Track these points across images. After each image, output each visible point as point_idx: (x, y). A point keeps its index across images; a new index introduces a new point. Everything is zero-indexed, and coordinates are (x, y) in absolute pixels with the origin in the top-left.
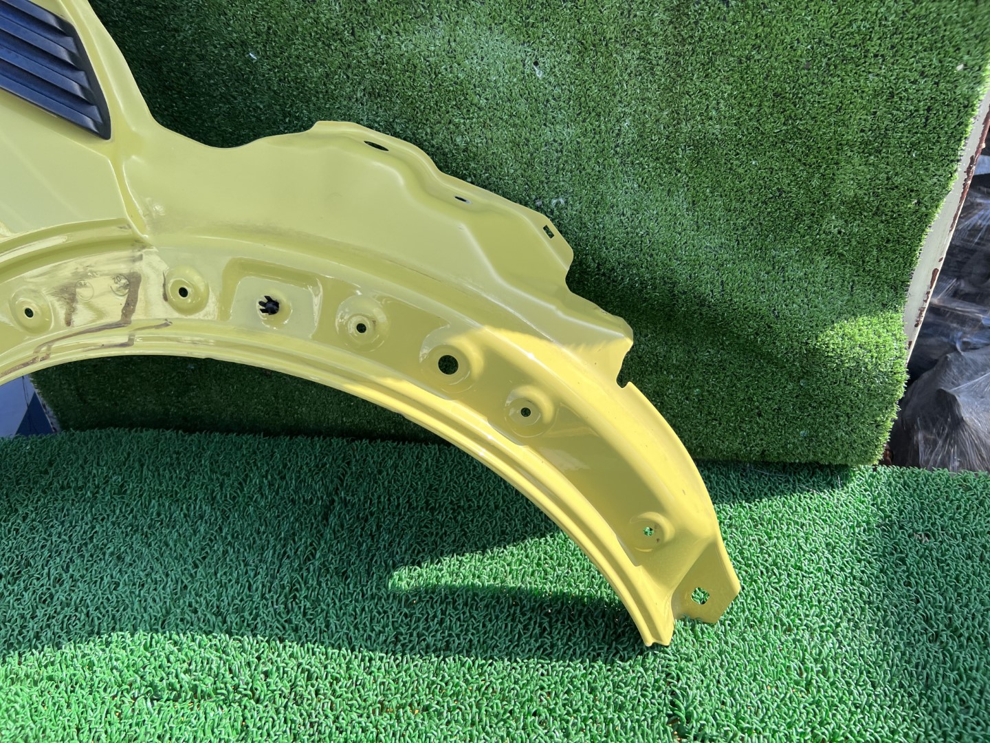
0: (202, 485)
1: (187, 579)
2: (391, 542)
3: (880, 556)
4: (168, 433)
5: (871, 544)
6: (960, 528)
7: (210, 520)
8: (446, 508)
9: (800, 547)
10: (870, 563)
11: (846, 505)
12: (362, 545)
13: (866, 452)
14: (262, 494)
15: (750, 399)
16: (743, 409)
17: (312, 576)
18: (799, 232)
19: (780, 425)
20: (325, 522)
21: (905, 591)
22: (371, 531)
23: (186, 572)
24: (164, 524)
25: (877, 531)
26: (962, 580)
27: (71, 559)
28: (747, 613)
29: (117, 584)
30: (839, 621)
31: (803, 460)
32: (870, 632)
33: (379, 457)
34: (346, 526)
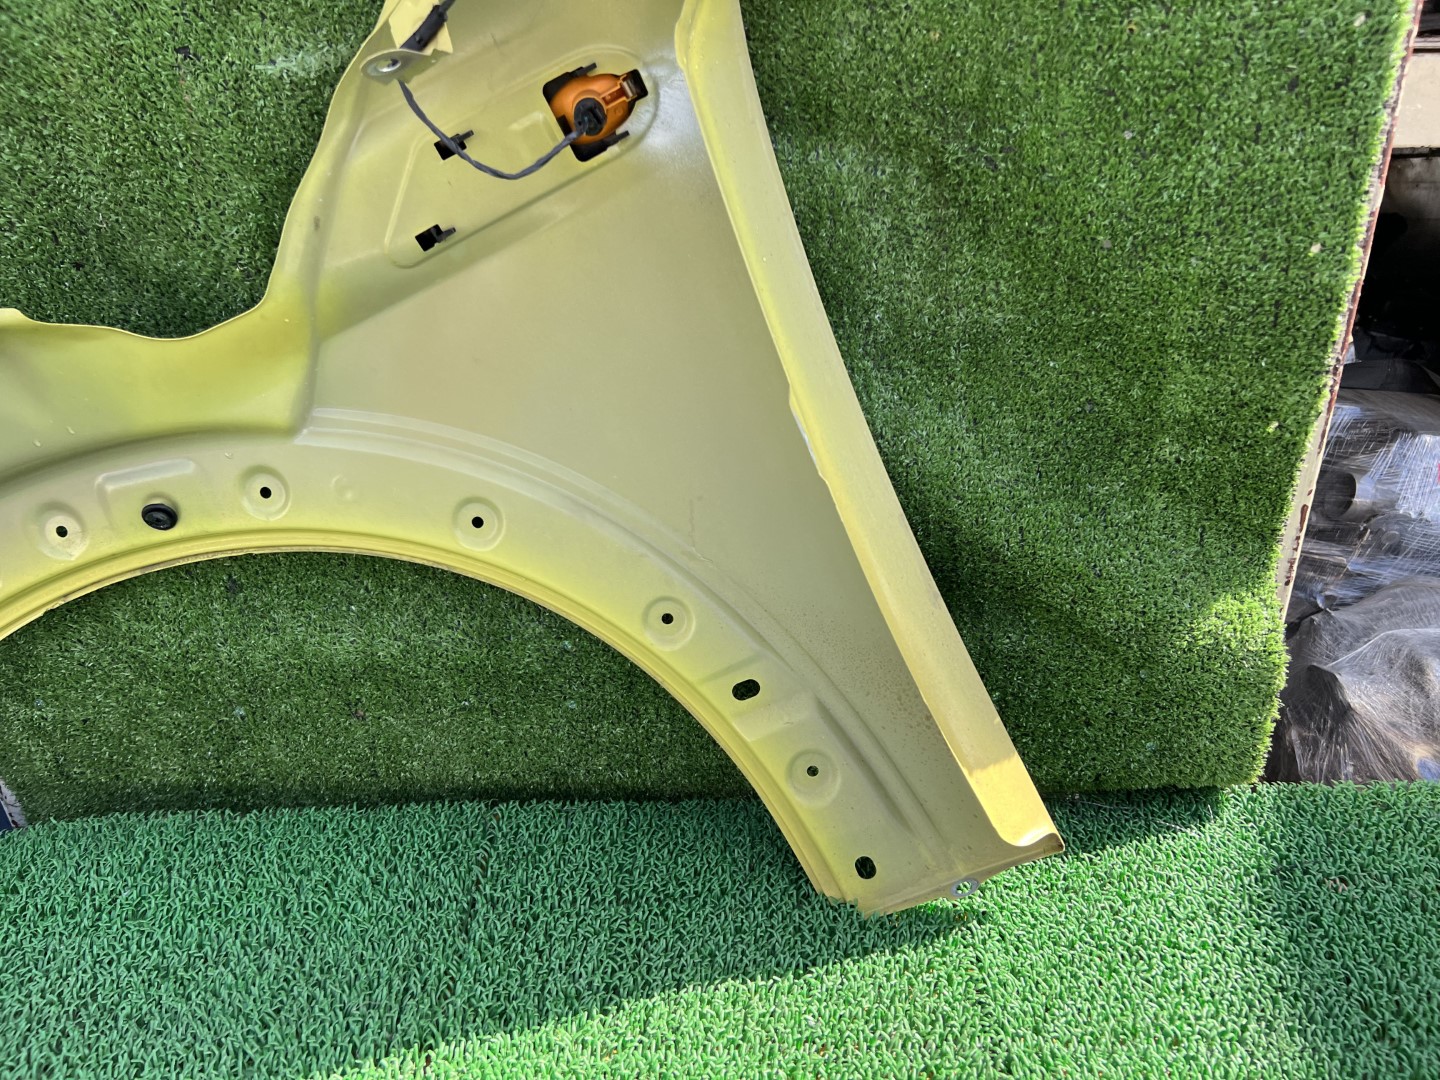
0: (268, 893)
1: (252, 1048)
2: (569, 960)
3: (1285, 917)
4: (208, 815)
5: (1269, 900)
6: (1387, 866)
7: (284, 948)
8: (647, 899)
9: (1171, 914)
10: (1272, 928)
11: (1224, 844)
12: (525, 968)
13: (1240, 767)
14: (362, 898)
15: (1073, 702)
16: (1064, 717)
17: (453, 1023)
18: (1123, 460)
19: (1118, 736)
20: (464, 936)
21: (1328, 967)
22: (537, 945)
23: (250, 1037)
24: (210, 962)
25: (1275, 880)
26: (1404, 943)
27: (63, 1031)
28: (1112, 1022)
29: (141, 1068)
30: (1244, 1021)
31: (1155, 785)
32: (1291, 1035)
33: (536, 827)
34: (497, 940)
